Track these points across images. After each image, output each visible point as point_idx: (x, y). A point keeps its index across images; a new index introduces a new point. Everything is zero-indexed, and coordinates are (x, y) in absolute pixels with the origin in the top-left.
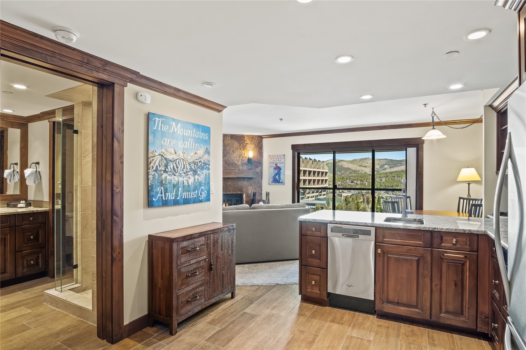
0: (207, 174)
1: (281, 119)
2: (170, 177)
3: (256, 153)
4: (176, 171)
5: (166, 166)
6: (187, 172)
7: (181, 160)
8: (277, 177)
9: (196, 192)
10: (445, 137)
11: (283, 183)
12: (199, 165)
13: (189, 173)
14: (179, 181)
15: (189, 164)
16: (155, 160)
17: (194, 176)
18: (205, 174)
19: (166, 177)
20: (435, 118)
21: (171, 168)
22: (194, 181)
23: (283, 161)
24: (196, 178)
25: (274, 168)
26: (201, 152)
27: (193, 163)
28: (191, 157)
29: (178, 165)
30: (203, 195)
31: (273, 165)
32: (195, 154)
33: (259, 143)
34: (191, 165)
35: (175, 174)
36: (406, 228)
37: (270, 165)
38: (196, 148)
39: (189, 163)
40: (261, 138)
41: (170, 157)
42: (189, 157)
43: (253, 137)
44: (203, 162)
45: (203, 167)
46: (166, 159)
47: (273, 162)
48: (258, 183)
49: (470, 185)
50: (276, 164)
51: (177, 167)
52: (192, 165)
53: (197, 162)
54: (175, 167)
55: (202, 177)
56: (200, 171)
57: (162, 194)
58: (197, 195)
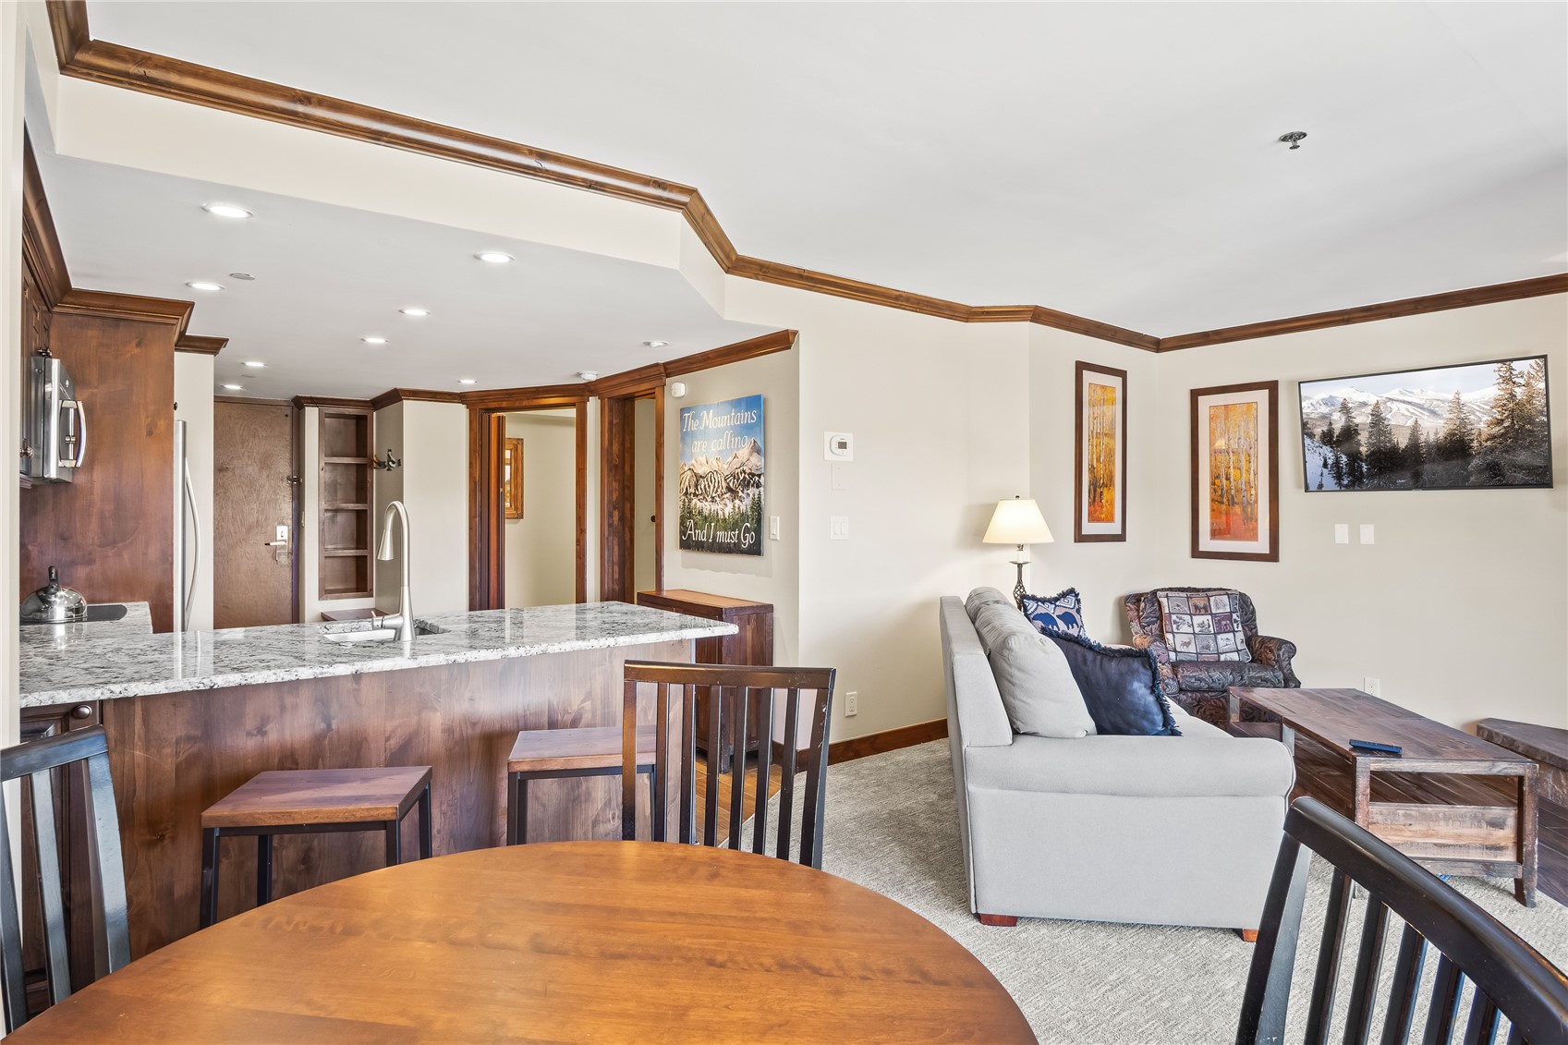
0: (756, 496)
2: (701, 504)
4: (708, 493)
5: (696, 486)
6: (722, 494)
7: (713, 474)
9: (737, 532)
12: (741, 478)
13: (725, 496)
14: (710, 510)
15: (726, 480)
16: (684, 478)
17: (732, 501)
18: (751, 496)
19: (696, 505)
21: (701, 489)
22: (732, 510)
24: (736, 505)
26: (744, 452)
27: (731, 476)
28: (726, 467)
29: (710, 484)
30: (747, 541)
32: (734, 458)
34: (728, 481)
35: (707, 498)
38: (735, 447)
39: (724, 478)
44: (748, 471)
45: (749, 482)
46: (696, 475)
51: (709, 487)
52: (730, 481)
53: (737, 474)
55: (748, 502)
56: (742, 491)
57: (691, 530)
58: (739, 538)
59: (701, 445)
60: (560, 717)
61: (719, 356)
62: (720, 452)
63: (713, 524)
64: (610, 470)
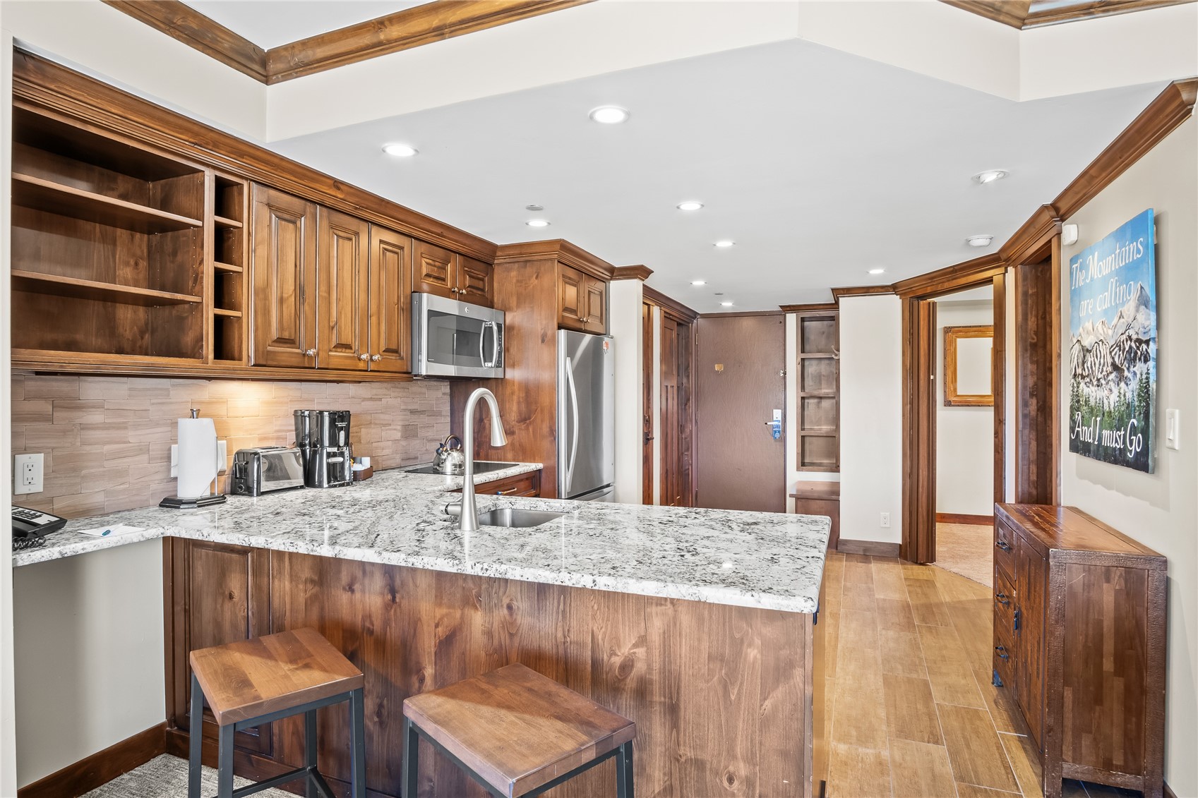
0: (1144, 376)
4: (1094, 374)
5: (1083, 364)
6: (1107, 375)
7: (1099, 345)
9: (1122, 433)
12: (1127, 348)
13: (1111, 377)
14: (1096, 398)
15: (1111, 353)
16: (1074, 353)
18: (1138, 376)
19: (1083, 391)
21: (1088, 368)
22: (1118, 399)
24: (1122, 391)
26: (1130, 308)
28: (1111, 334)
29: (1096, 359)
30: (1133, 448)
32: (1120, 317)
35: (1093, 380)
38: (1121, 301)
39: (1110, 349)
41: (1087, 343)
44: (1134, 337)
45: (1136, 354)
51: (1095, 365)
52: (1115, 354)
53: (1123, 342)
55: (1134, 385)
56: (1128, 369)
57: (1079, 427)
58: (1124, 443)
59: (1088, 304)
60: (605, 657)
61: (1103, 169)
62: (1106, 312)
63: (1098, 419)
64: (1025, 350)
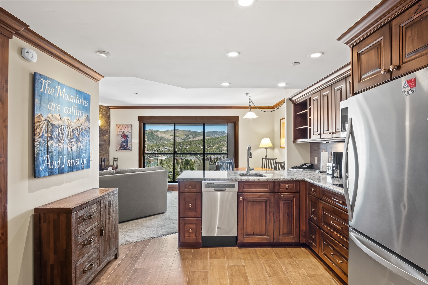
0: (88, 141)
1: (136, 94)
2: (56, 144)
3: (104, 123)
4: (62, 138)
5: (52, 132)
6: (71, 139)
7: (65, 126)
8: (124, 144)
9: (79, 159)
10: (257, 117)
11: (130, 150)
12: (81, 132)
13: (73, 140)
14: (64, 148)
16: (42, 125)
17: (77, 143)
18: (86, 141)
19: (52, 144)
20: (251, 103)
21: (56, 135)
22: (76, 148)
23: (130, 130)
24: (79, 145)
25: (122, 137)
26: (82, 119)
27: (76, 130)
28: (74, 124)
29: (63, 132)
30: (84, 162)
31: (120, 133)
32: (78, 120)
33: (107, 113)
34: (74, 132)
35: (60, 140)
36: (259, 180)
37: (117, 133)
38: (78, 115)
39: (73, 130)
40: (108, 108)
41: (55, 123)
42: (73, 124)
43: (100, 107)
44: (84, 129)
45: (85, 134)
46: (52, 124)
47: (120, 131)
48: (106, 150)
49: (267, 149)
50: (123, 133)
51: (63, 134)
52: (76, 132)
53: (79, 129)
54: (60, 133)
56: (82, 138)
58: (80, 162)
